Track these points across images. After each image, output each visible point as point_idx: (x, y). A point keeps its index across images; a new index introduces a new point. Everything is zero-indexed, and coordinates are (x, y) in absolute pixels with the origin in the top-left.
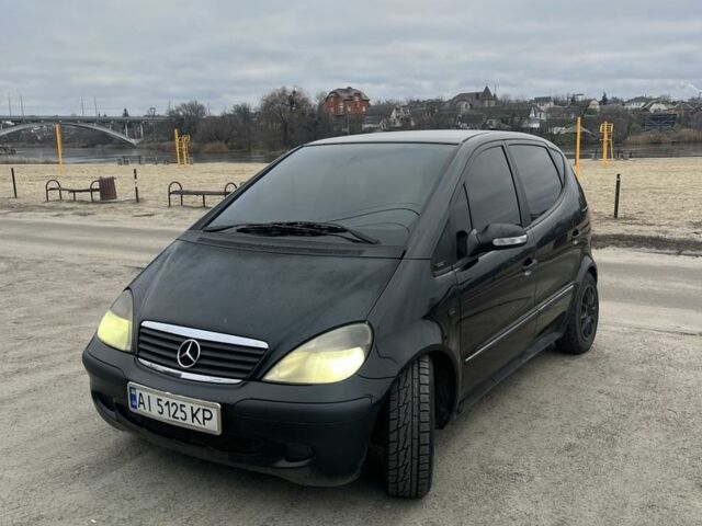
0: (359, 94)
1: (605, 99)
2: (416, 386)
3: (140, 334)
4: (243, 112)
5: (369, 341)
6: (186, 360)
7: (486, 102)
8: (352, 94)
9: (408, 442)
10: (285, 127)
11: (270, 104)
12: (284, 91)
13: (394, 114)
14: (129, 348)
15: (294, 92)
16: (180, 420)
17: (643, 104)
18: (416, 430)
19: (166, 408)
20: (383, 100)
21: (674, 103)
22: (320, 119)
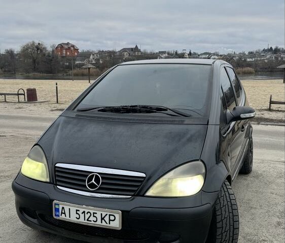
0: (73, 46)
1: (190, 53)
2: (228, 195)
3: (55, 171)
4: (10, 53)
5: (204, 171)
6: (92, 186)
7: (137, 53)
8: (70, 46)
9: (228, 228)
10: (34, 61)
11: (25, 50)
12: (34, 43)
13: (91, 57)
14: (48, 180)
15: (39, 44)
16: (93, 222)
17: (208, 56)
18: (231, 220)
19: (82, 216)
20: (85, 50)
21: (221, 56)
22: (53, 58)
